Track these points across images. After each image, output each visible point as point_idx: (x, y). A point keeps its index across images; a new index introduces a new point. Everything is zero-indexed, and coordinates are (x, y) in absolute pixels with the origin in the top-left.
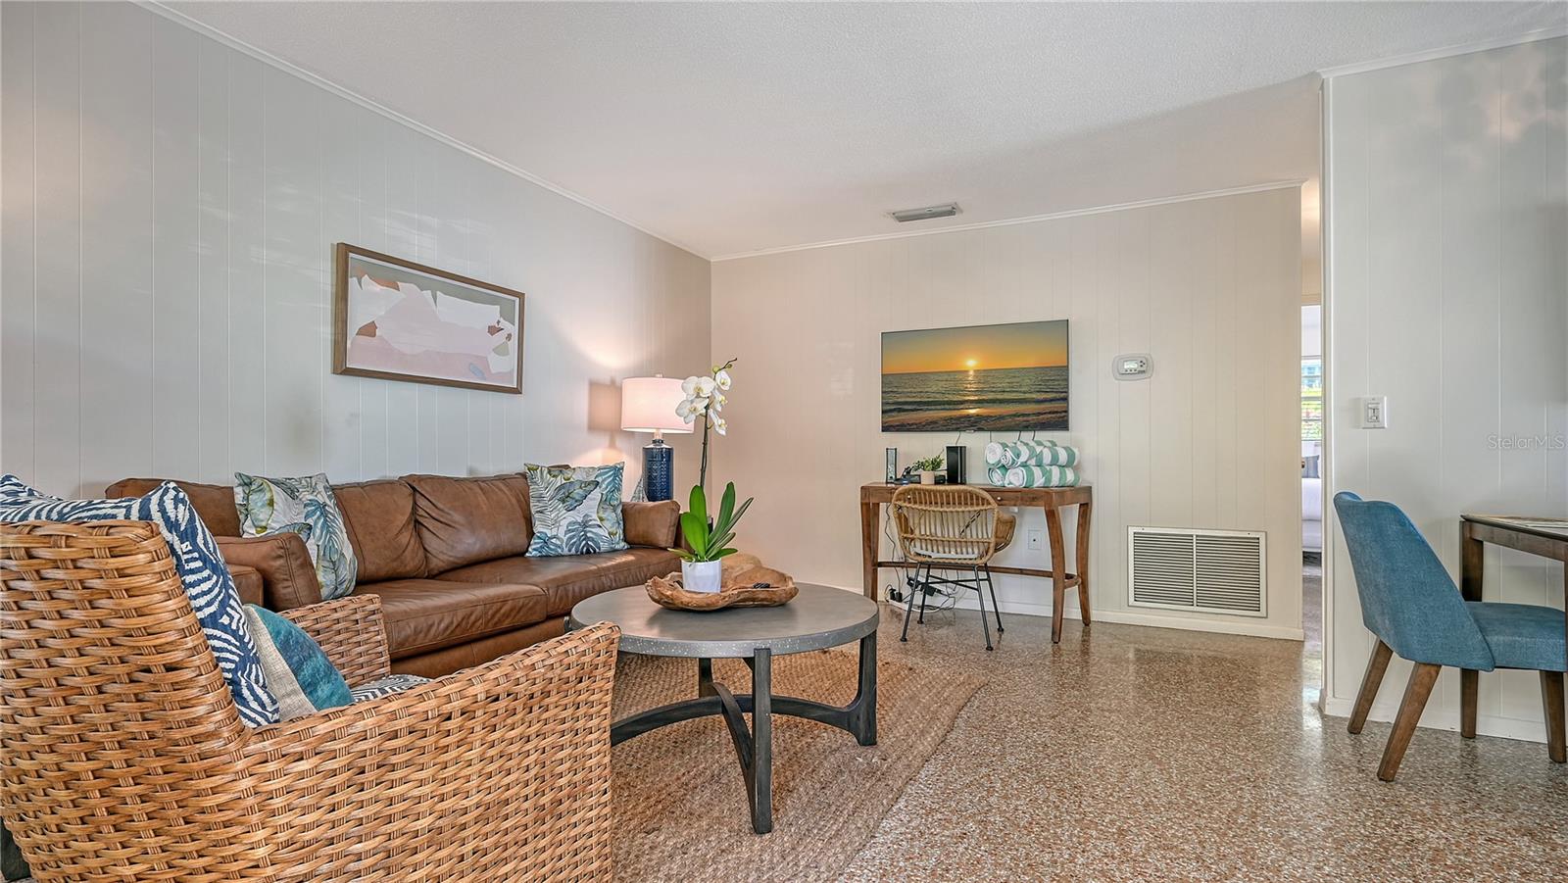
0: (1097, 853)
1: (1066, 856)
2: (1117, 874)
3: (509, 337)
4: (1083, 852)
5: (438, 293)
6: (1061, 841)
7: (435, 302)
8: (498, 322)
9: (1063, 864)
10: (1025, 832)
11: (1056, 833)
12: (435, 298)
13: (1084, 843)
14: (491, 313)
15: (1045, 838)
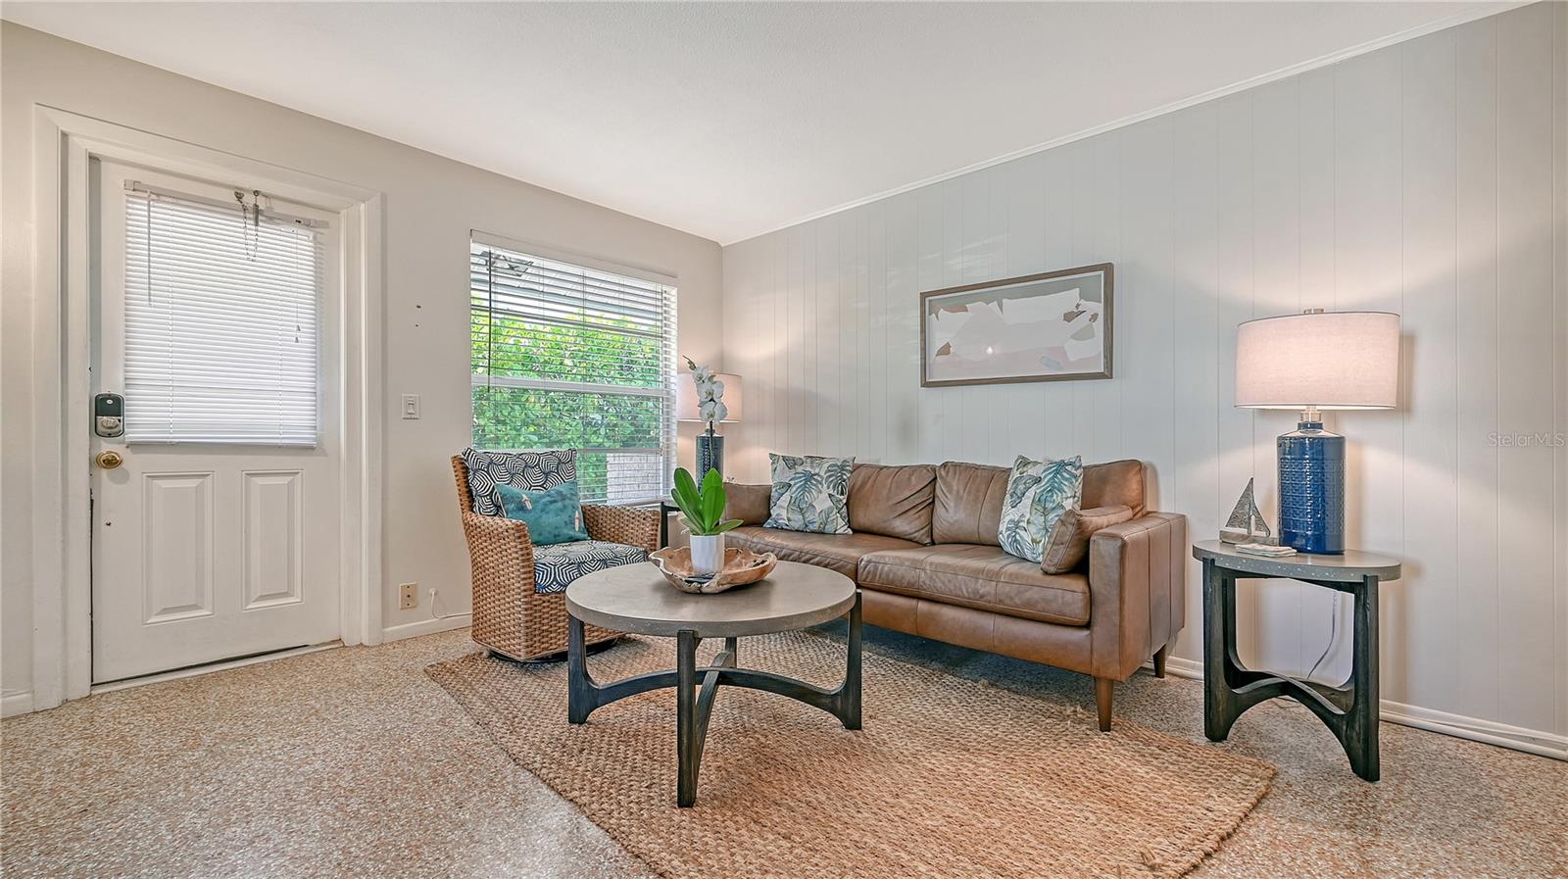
0: (324, 872)
1: (352, 849)
2: (291, 867)
3: (1094, 317)
4: (339, 864)
5: (1005, 301)
6: (370, 859)
7: (1002, 310)
8: (1078, 306)
9: (350, 841)
10: (413, 843)
11: (384, 862)
12: (1001, 306)
13: (345, 873)
14: (1070, 298)
15: (388, 851)
